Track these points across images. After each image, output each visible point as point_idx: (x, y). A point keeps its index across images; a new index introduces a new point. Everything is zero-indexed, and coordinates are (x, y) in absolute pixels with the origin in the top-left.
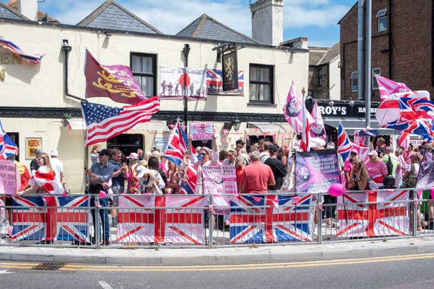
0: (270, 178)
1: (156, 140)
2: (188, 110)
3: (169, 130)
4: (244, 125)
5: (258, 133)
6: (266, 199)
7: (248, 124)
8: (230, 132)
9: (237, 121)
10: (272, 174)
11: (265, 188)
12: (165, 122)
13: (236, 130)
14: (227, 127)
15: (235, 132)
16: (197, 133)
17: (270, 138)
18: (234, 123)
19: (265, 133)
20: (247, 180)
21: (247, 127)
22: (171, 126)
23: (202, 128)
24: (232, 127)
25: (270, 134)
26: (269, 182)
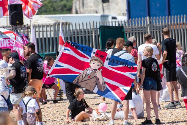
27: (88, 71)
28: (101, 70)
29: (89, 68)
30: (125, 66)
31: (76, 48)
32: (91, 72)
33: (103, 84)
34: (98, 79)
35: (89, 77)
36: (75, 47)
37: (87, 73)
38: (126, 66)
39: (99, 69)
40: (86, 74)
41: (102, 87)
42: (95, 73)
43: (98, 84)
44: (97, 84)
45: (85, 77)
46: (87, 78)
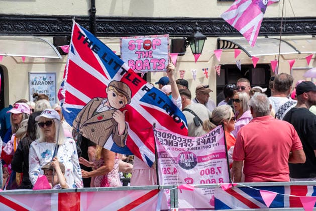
0: (294, 148)
1: (32, 78)
2: (98, 14)
3: (60, 57)
4: (210, 43)
5: (240, 60)
6: (287, 194)
7: (219, 41)
8: (184, 58)
9: (198, 34)
10: (299, 140)
11: (285, 169)
12: (50, 39)
13: (195, 53)
14: (177, 48)
15: (193, 58)
16: (135, 58)
17: (266, 69)
18: (192, 40)
19: (255, 59)
20: (246, 154)
21: (218, 47)
22: (64, 48)
23: (145, 47)
24: (188, 48)
25: (265, 61)
26: (291, 157)
27: (101, 106)
28: (125, 111)
29: (104, 101)
30: (171, 115)
31: (93, 49)
32: (106, 109)
33: (124, 134)
34: (116, 124)
35: (100, 118)
36: (92, 47)
37: (98, 109)
38: (173, 115)
39: (121, 110)
40: (96, 109)
41: (122, 139)
42: (112, 114)
43: (114, 132)
44: (112, 133)
45: (92, 116)
46: (95, 119)
